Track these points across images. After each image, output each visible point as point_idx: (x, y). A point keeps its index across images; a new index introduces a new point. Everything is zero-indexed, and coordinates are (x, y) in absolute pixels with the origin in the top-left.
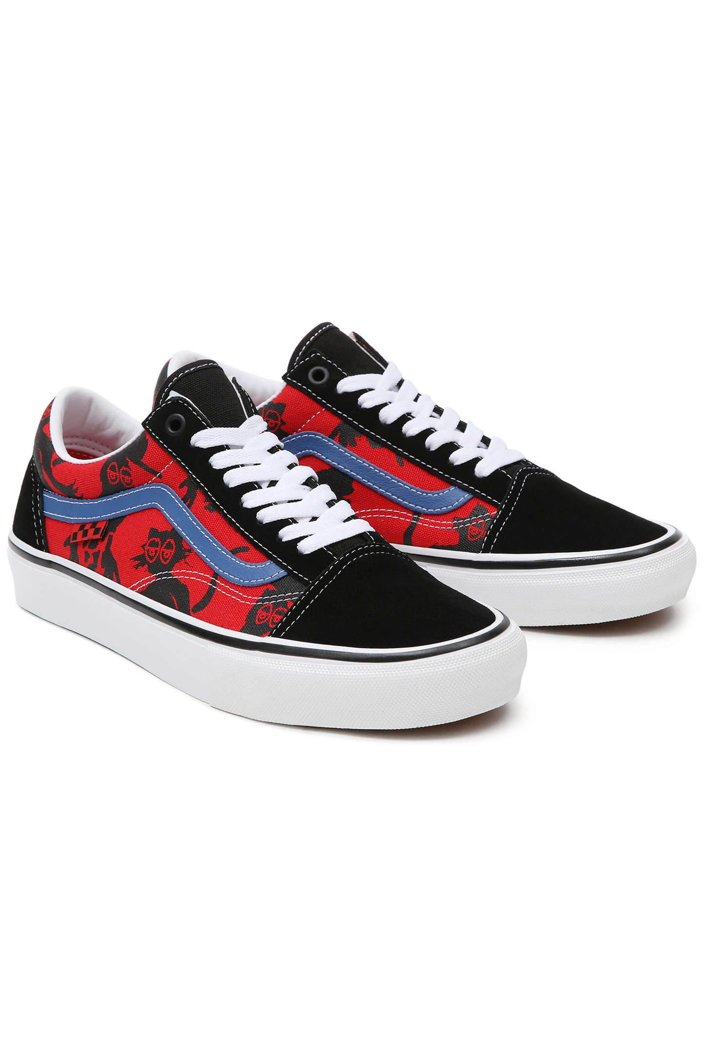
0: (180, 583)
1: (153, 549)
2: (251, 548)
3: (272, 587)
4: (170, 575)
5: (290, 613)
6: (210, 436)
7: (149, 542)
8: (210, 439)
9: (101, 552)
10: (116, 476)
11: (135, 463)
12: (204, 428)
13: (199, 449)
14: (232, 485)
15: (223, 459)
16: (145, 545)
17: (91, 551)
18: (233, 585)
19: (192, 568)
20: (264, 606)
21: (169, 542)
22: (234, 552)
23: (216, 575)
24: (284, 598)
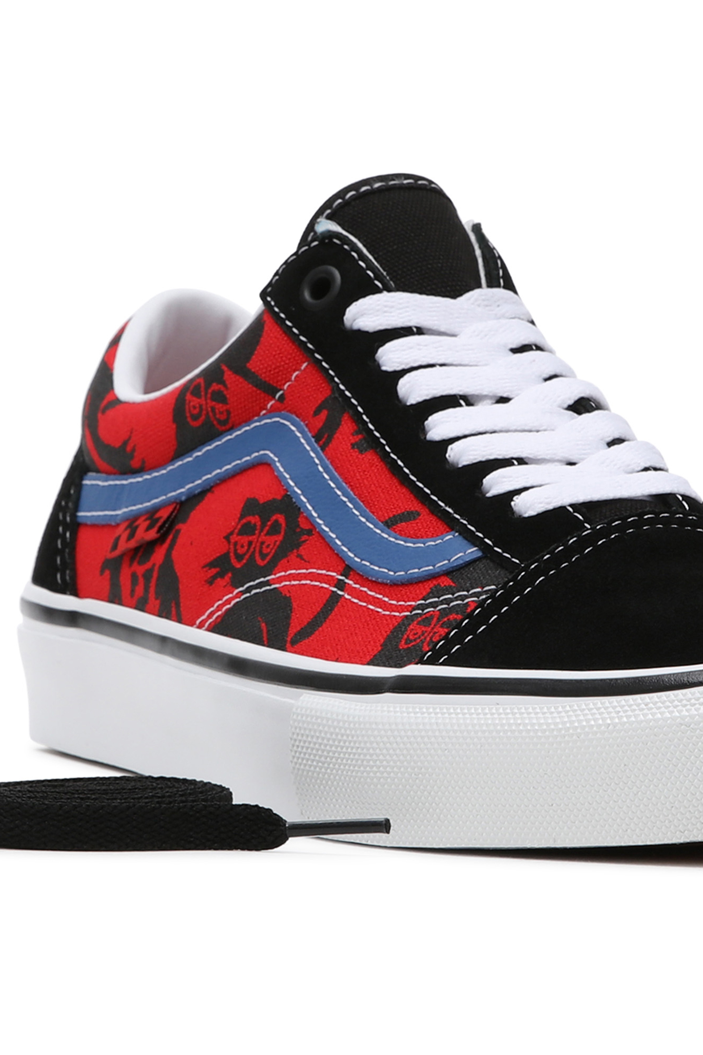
0: (281, 593)
1: (245, 540)
2: (424, 512)
3: (446, 582)
4: (268, 583)
5: (466, 621)
6: (386, 306)
7: (239, 526)
8: (385, 312)
9: (156, 568)
10: (201, 406)
11: (236, 372)
12: (377, 291)
13: (360, 333)
14: (412, 400)
15: (404, 350)
16: (231, 533)
17: (140, 569)
18: (375, 584)
19: (308, 564)
20: (424, 617)
21: (276, 521)
22: (390, 524)
23: (348, 570)
24: (462, 598)
